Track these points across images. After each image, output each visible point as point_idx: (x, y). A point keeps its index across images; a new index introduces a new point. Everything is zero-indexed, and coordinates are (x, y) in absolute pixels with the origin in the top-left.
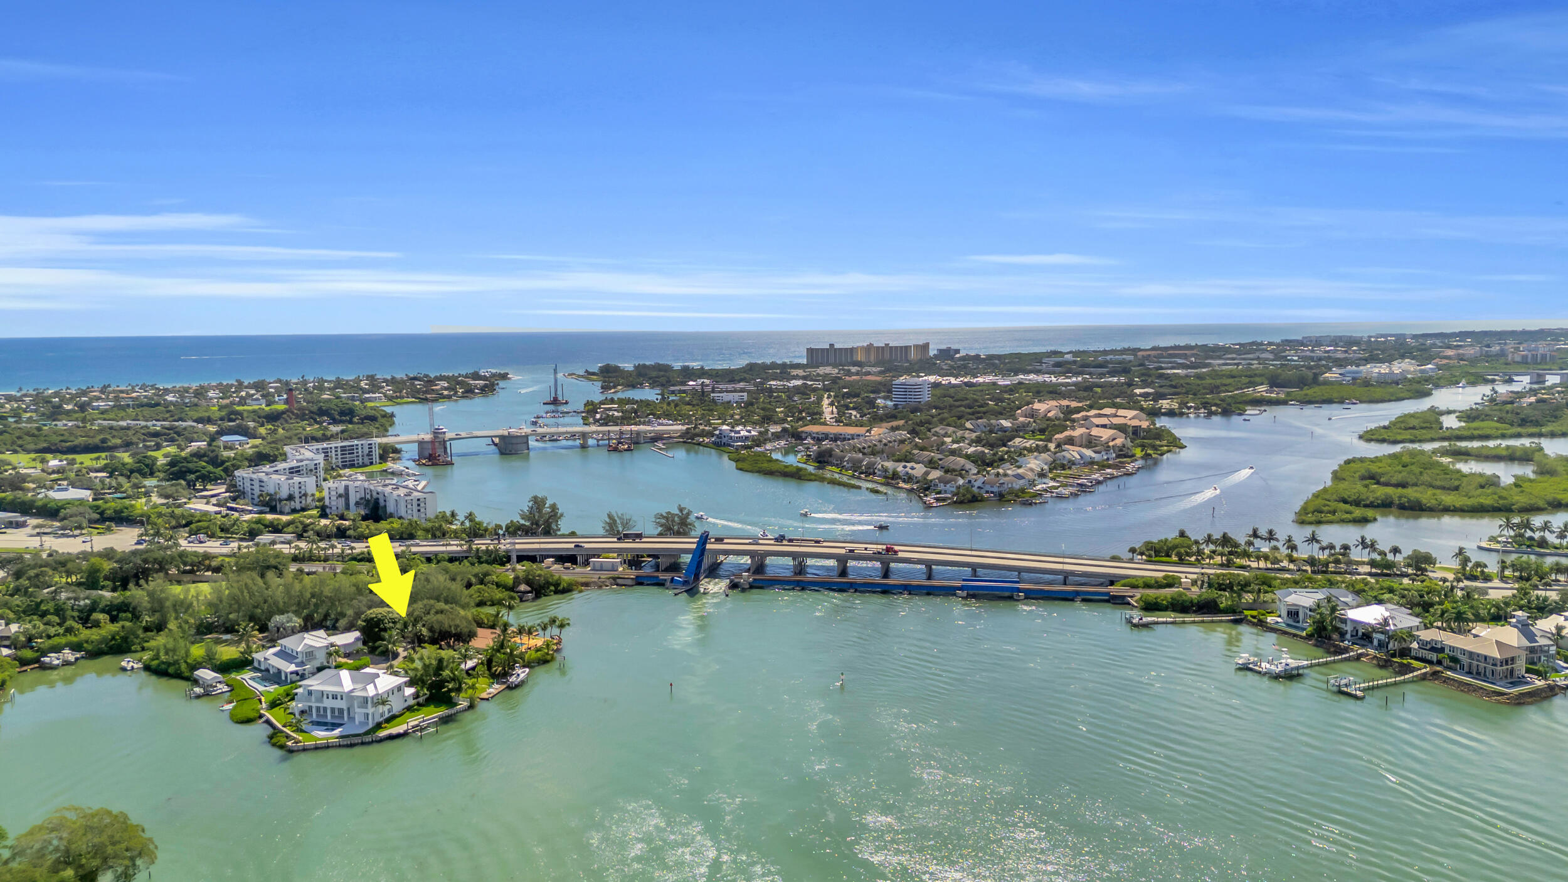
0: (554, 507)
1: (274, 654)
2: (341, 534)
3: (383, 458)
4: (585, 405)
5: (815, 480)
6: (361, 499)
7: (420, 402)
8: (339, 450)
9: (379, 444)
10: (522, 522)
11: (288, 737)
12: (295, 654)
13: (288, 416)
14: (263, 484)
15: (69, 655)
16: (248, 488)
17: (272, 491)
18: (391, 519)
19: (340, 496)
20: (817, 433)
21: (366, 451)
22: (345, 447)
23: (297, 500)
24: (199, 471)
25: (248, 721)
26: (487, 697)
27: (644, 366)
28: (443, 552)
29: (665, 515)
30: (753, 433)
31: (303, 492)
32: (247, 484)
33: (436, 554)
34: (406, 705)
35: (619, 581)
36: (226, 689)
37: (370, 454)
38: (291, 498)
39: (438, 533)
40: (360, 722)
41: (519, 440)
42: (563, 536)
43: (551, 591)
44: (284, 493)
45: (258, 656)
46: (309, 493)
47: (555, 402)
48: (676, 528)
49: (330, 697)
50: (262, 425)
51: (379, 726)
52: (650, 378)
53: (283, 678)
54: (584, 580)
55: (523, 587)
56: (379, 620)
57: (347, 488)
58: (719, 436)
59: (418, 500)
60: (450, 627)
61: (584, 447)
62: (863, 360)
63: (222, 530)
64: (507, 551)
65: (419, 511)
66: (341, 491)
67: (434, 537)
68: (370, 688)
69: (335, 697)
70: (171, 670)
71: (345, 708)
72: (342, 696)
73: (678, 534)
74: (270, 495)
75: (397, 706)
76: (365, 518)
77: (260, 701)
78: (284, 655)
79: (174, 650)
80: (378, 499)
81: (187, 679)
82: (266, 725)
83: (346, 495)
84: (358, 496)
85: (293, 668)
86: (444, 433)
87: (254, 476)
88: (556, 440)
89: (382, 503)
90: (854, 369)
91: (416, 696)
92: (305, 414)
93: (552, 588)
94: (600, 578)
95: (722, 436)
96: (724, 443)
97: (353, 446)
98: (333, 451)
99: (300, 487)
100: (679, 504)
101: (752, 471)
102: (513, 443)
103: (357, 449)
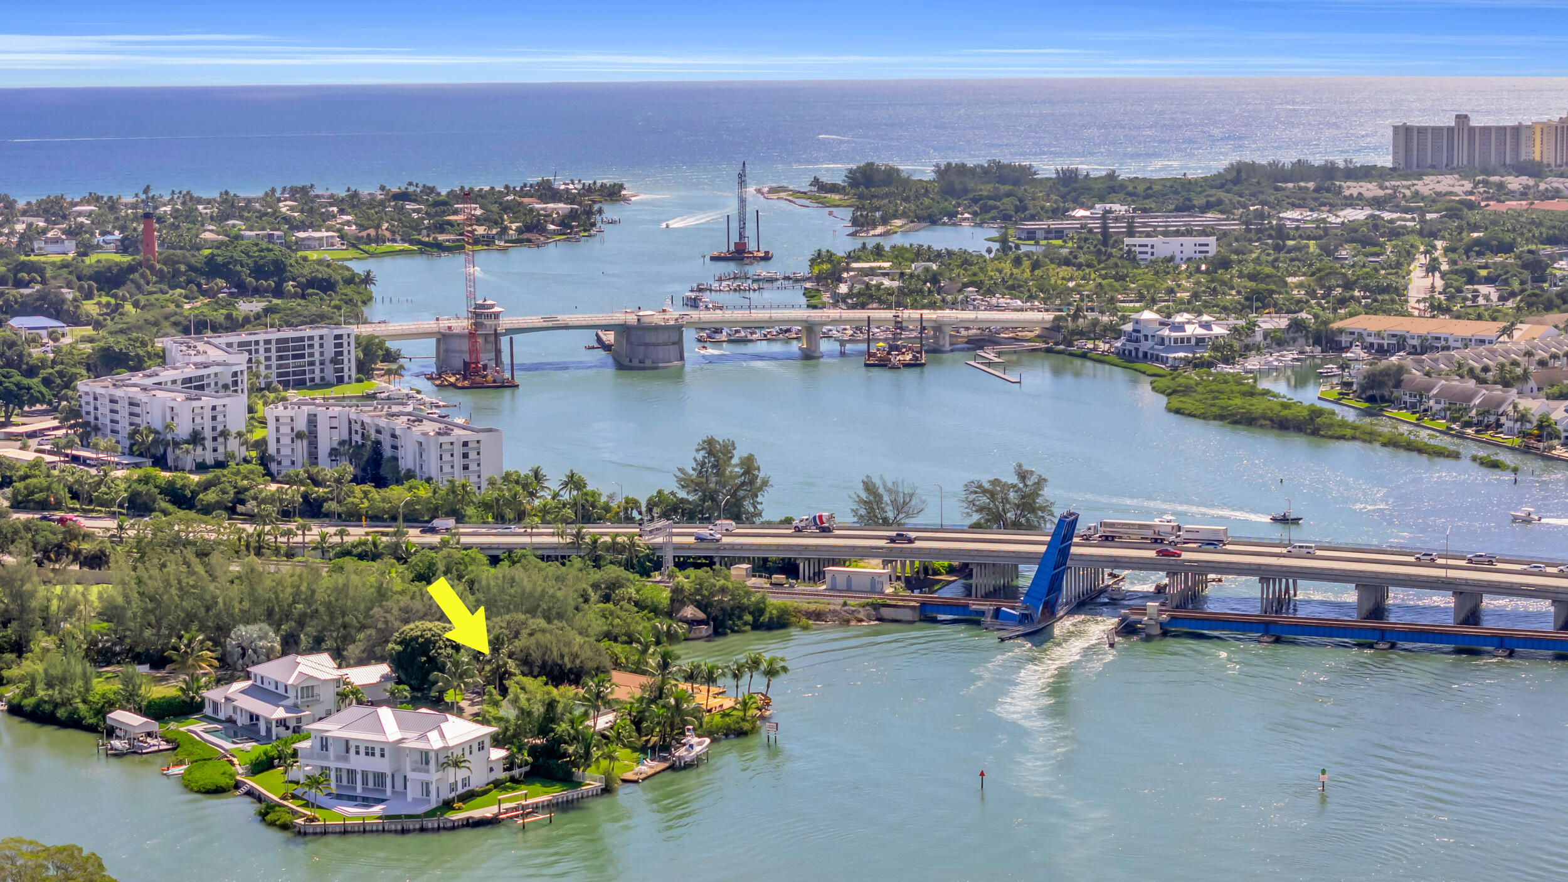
0: (749, 465)
1: (244, 692)
2: (312, 509)
3: (365, 370)
4: (813, 261)
5: (1353, 438)
6: (342, 443)
7: (421, 252)
8: (273, 347)
9: (357, 337)
10: (682, 494)
11: (294, 813)
12: (281, 691)
13: (143, 276)
14: (136, 410)
16: (105, 420)
17: (157, 425)
18: (412, 482)
19: (299, 435)
20: (1378, 334)
21: (330, 351)
22: (286, 340)
23: (209, 444)
25: (218, 791)
26: (635, 778)
27: (962, 169)
28: (523, 547)
29: (987, 485)
30: (1217, 330)
31: (220, 428)
32: (104, 410)
33: (510, 550)
34: (493, 776)
35: (886, 612)
36: (164, 746)
37: (337, 359)
38: (196, 438)
39: (510, 514)
40: (414, 799)
41: (662, 337)
42: (769, 524)
43: (746, 624)
44: (183, 429)
45: (215, 694)
46: (233, 431)
47: (739, 254)
48: (1010, 516)
49: (362, 751)
50: (89, 296)
51: (448, 805)
52: (975, 201)
53: (263, 732)
54: (813, 607)
55: (690, 611)
56: (428, 641)
57: (312, 420)
58: (1131, 338)
59: (465, 444)
60: (562, 656)
61: (809, 356)
64: (654, 548)
65: (466, 468)
66: (301, 425)
67: (500, 518)
68: (434, 736)
69: (370, 752)
70: (61, 713)
71: (389, 773)
72: (382, 750)
73: (1016, 526)
74: (157, 432)
75: (478, 775)
76: (356, 480)
77: (232, 763)
78: (258, 691)
79: (63, 680)
80: (378, 443)
81: (92, 729)
82: (248, 799)
83: (310, 435)
84: (336, 438)
85: (280, 713)
86: (496, 316)
87: (119, 393)
88: (744, 341)
89: (387, 452)
90: (1515, 183)
91: (510, 764)
92: (176, 273)
93: (748, 618)
94: (845, 604)
95: (1141, 335)
96: (1145, 354)
97: (302, 339)
98: (262, 351)
99: (214, 418)
100: (1020, 466)
101: (1203, 417)
102: (647, 345)
103: (311, 346)
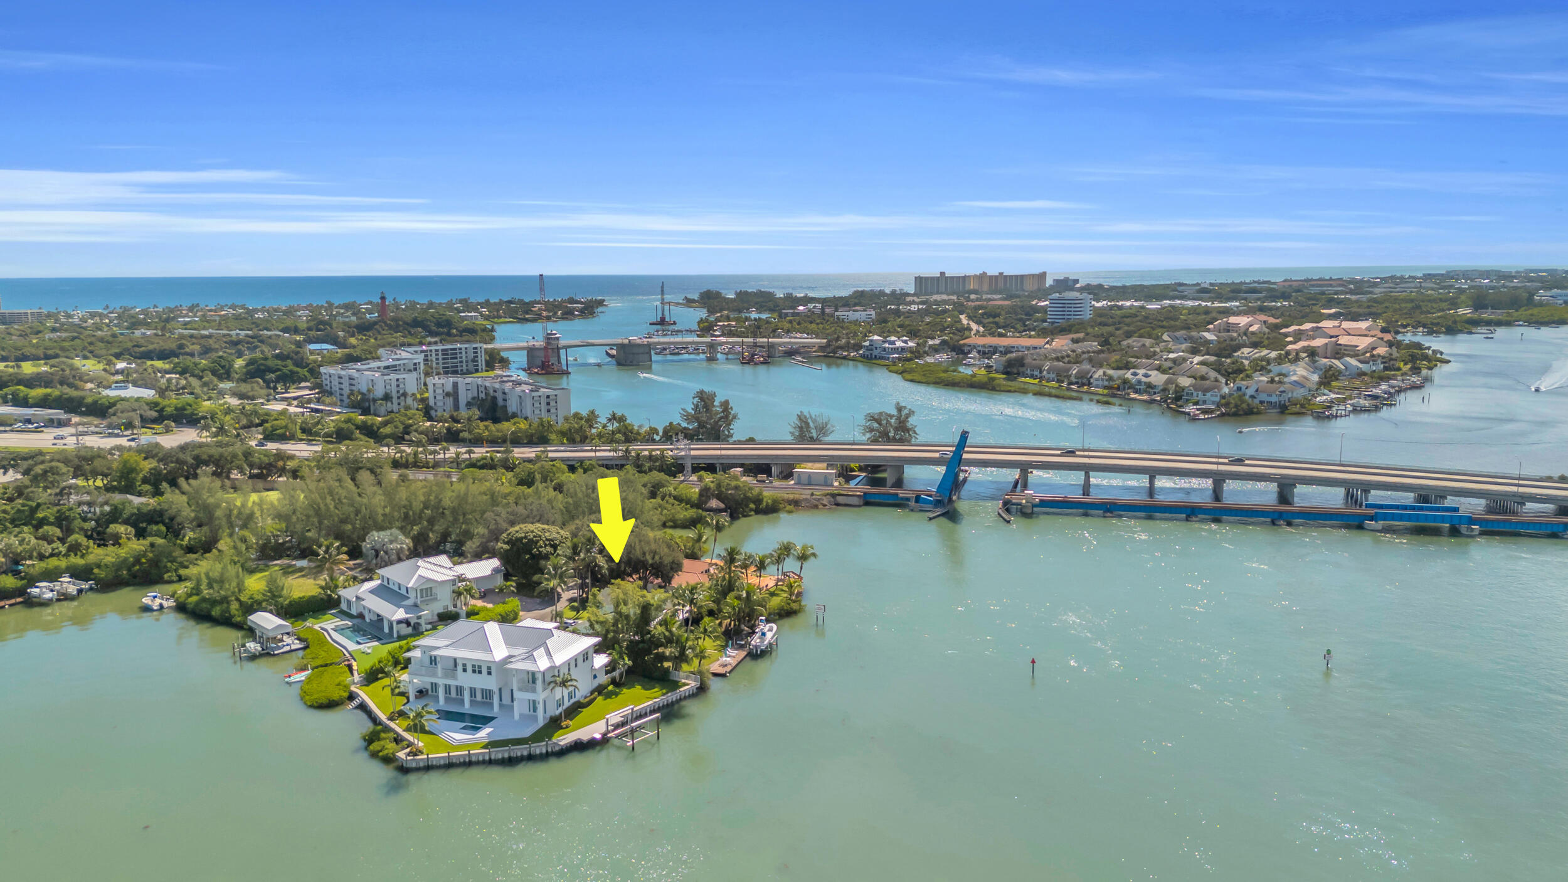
0: (725, 405)
1: (373, 591)
2: (453, 437)
3: (490, 366)
4: (699, 323)
6: (473, 398)
7: (518, 322)
8: (440, 353)
9: (485, 349)
10: (684, 425)
11: (398, 740)
12: (403, 592)
13: (381, 326)
14: (353, 382)
15: (68, 585)
16: (336, 388)
17: (364, 390)
18: (516, 419)
19: (448, 394)
21: (471, 356)
22: (446, 350)
23: (395, 400)
24: (279, 370)
25: (330, 705)
26: (722, 671)
27: (746, 293)
28: (590, 459)
29: (876, 417)
30: (911, 344)
31: (401, 392)
32: (335, 382)
33: (581, 461)
34: (596, 683)
35: (840, 499)
36: (297, 645)
37: (475, 360)
38: (387, 397)
39: (578, 439)
40: (521, 715)
41: (641, 350)
42: (740, 442)
43: (751, 510)
44: (379, 392)
45: (347, 594)
46: (410, 392)
47: (662, 322)
48: (891, 434)
49: (469, 669)
50: (353, 336)
51: (555, 724)
52: (756, 303)
53: (386, 630)
54: (791, 497)
55: (714, 503)
56: (531, 541)
57: (455, 385)
58: (869, 348)
59: (548, 397)
60: (644, 554)
62: (977, 287)
63: (303, 431)
64: (676, 458)
65: (549, 411)
66: (449, 388)
67: (572, 441)
68: (540, 653)
69: (477, 670)
70: (216, 612)
71: (496, 690)
72: (489, 668)
73: (894, 441)
74: (363, 394)
75: (583, 687)
76: (481, 419)
77: (350, 667)
78: (387, 592)
79: (221, 581)
80: (494, 398)
81: (239, 626)
82: (359, 712)
83: (454, 394)
84: (470, 396)
85: (401, 614)
86: (558, 338)
87: (343, 373)
88: (678, 354)
89: (500, 402)
90: (973, 296)
91: (610, 668)
92: (398, 326)
93: (752, 506)
94: (812, 494)
95: (873, 347)
96: (876, 356)
97: (455, 349)
98: (434, 355)
99: (398, 386)
100: (898, 404)
101: (927, 383)
102: (633, 354)
103: (461, 353)
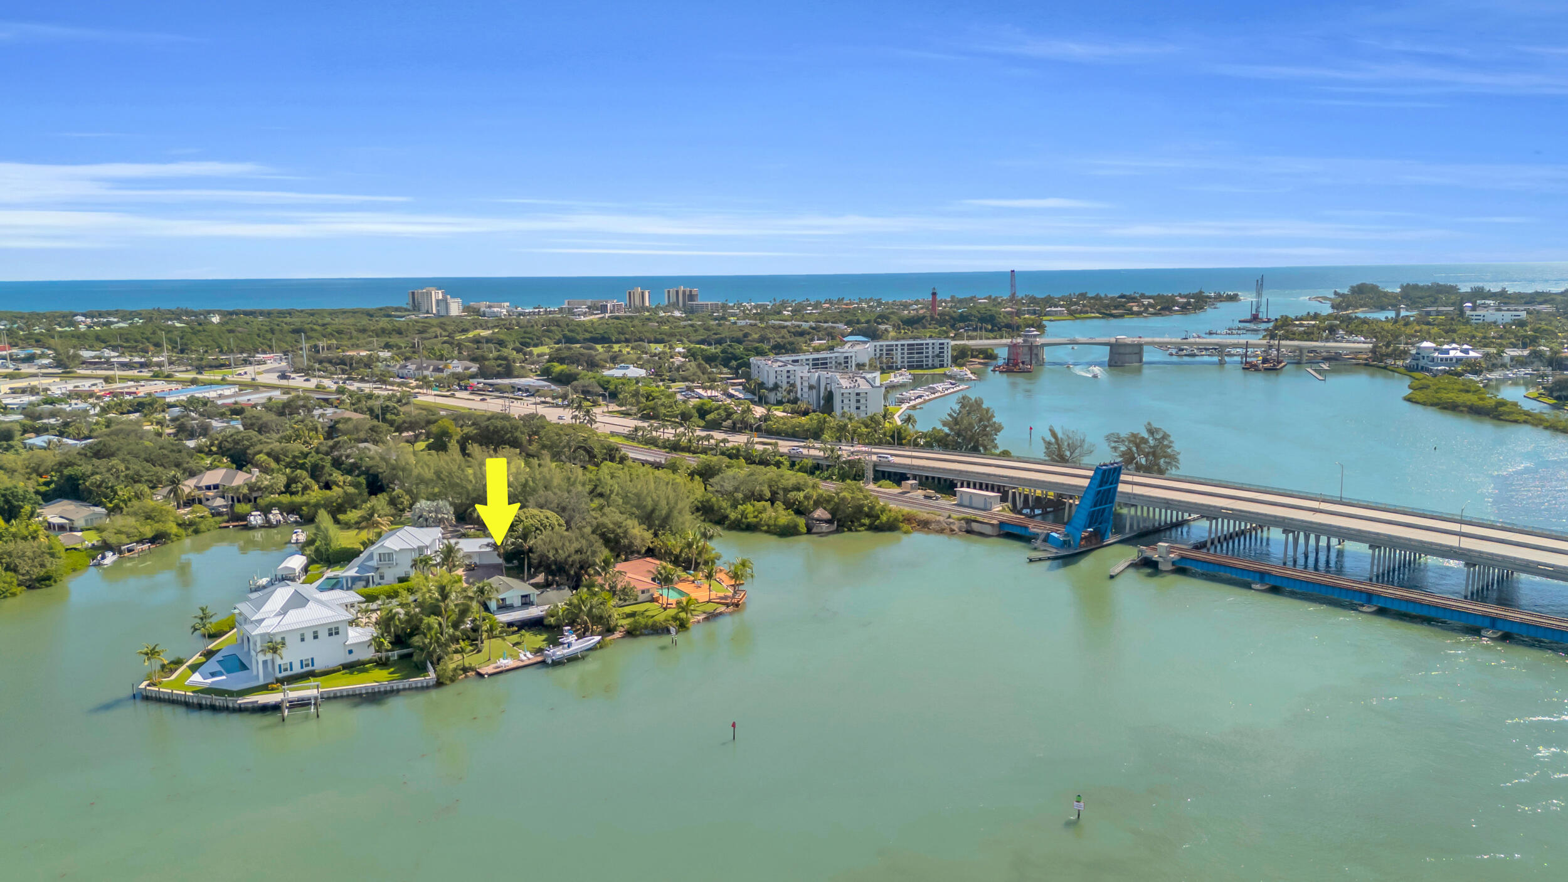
3: (958, 361)
5: (1525, 422)
19: (811, 387)
21: (937, 351)
22: (913, 345)
24: (742, 358)
27: (1416, 287)
30: (1472, 354)
31: (792, 383)
34: (345, 658)
35: (975, 526)
37: (940, 355)
38: (776, 387)
40: (254, 674)
41: (1128, 350)
43: (864, 525)
51: (268, 685)
54: (929, 517)
55: (818, 513)
57: (819, 379)
58: (1415, 358)
59: (858, 394)
61: (1222, 363)
65: (858, 408)
66: (813, 381)
68: (274, 620)
75: (326, 654)
83: (817, 388)
93: (866, 521)
95: (1420, 356)
96: (1422, 368)
97: (922, 344)
98: (899, 349)
99: (788, 377)
100: (1149, 424)
101: (1424, 404)
102: (1120, 354)
103: (927, 348)
